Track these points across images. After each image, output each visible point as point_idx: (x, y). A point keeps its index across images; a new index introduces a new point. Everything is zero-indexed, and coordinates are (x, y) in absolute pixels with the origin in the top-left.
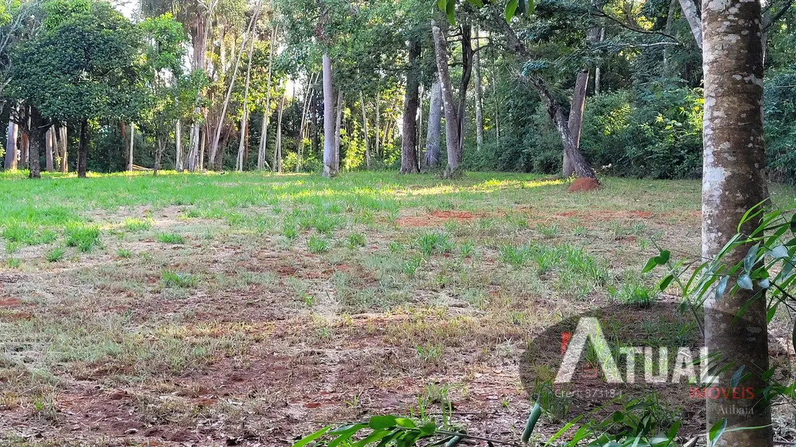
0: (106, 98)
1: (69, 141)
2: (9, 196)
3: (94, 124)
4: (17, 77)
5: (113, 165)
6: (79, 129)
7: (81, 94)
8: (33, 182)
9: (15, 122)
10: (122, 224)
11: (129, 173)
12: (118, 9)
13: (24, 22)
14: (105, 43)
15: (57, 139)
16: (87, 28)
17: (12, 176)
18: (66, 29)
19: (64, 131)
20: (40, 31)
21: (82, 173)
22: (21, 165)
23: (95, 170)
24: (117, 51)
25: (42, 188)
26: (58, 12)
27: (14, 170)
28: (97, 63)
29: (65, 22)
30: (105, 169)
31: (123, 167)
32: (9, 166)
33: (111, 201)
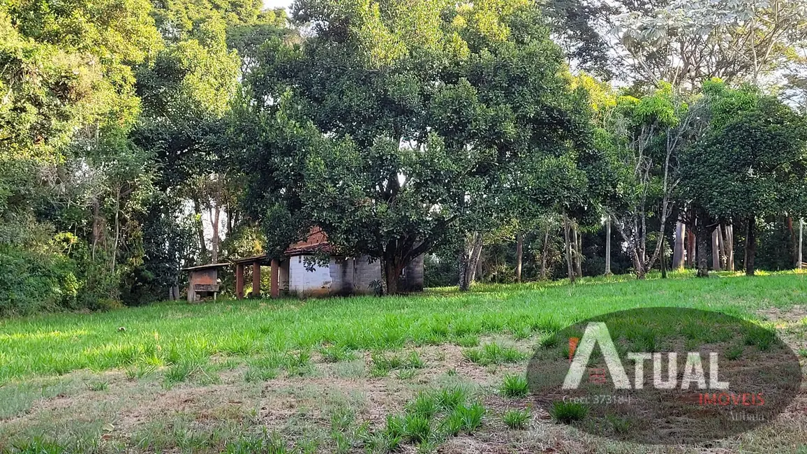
0: (774, 195)
1: (735, 239)
2: (681, 295)
3: (760, 221)
4: (685, 178)
5: (780, 263)
6: (745, 227)
7: (748, 191)
8: (702, 280)
9: (682, 222)
10: (800, 323)
11: (799, 271)
12: (785, 102)
13: (691, 124)
14: (773, 138)
15: (723, 238)
16: (754, 124)
17: (681, 275)
18: (733, 127)
19: (730, 230)
20: (706, 132)
21: (750, 272)
22: (688, 265)
23: (762, 269)
24: (785, 145)
25: (712, 287)
26: (725, 111)
27: (682, 270)
28: (765, 159)
29: (732, 121)
30: (771, 267)
31: (791, 265)
32: (677, 266)
33: (784, 299)
